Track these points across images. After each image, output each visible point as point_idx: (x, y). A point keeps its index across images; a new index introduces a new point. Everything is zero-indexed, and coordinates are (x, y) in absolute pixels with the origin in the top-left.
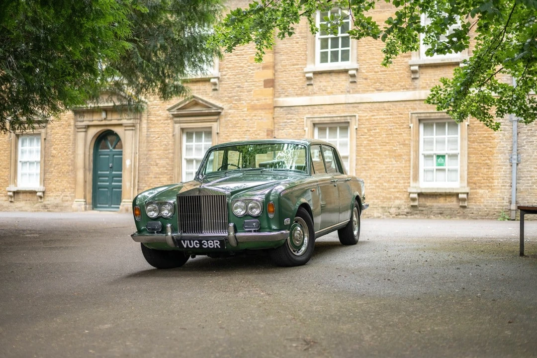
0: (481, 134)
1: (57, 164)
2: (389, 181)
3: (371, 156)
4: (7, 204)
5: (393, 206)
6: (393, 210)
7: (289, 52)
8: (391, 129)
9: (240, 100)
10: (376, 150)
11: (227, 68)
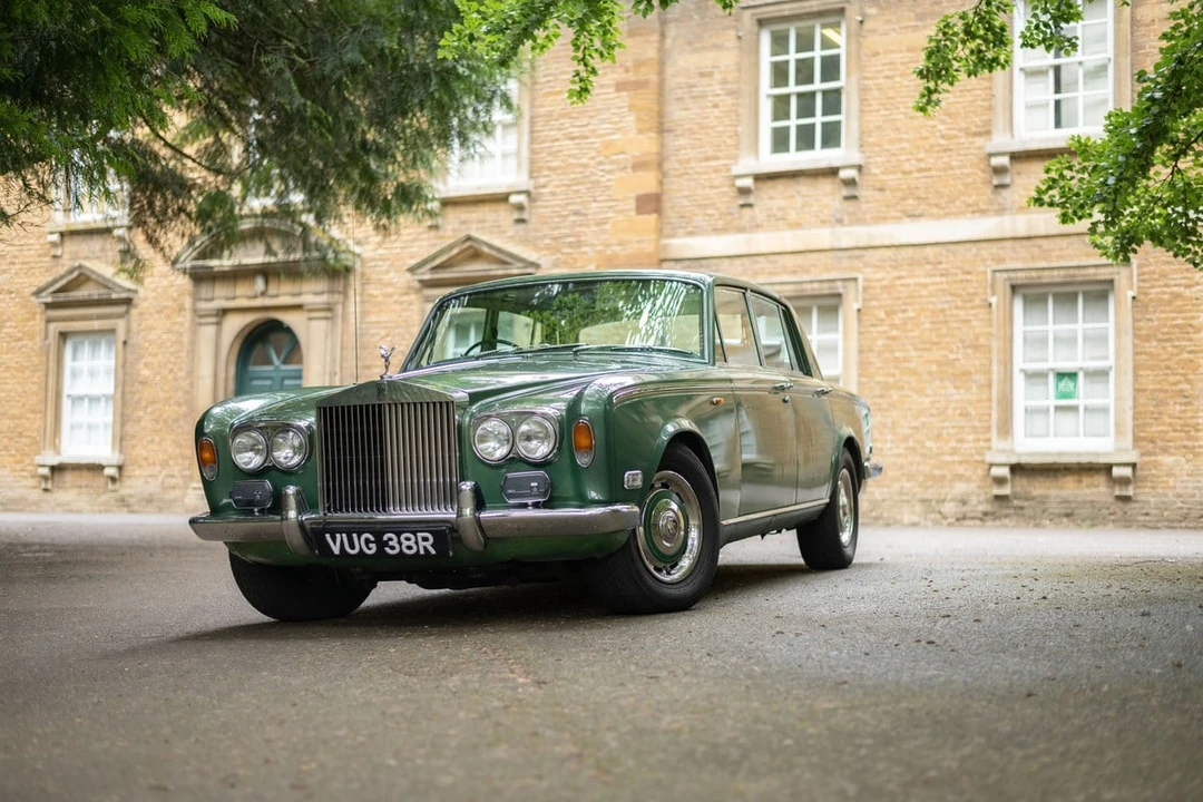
0: (1167, 319)
1: (153, 402)
2: (939, 436)
3: (894, 375)
4: (36, 494)
5: (949, 497)
6: (949, 508)
7: (695, 127)
8: (943, 311)
9: (579, 244)
10: (909, 361)
11: (549, 169)
